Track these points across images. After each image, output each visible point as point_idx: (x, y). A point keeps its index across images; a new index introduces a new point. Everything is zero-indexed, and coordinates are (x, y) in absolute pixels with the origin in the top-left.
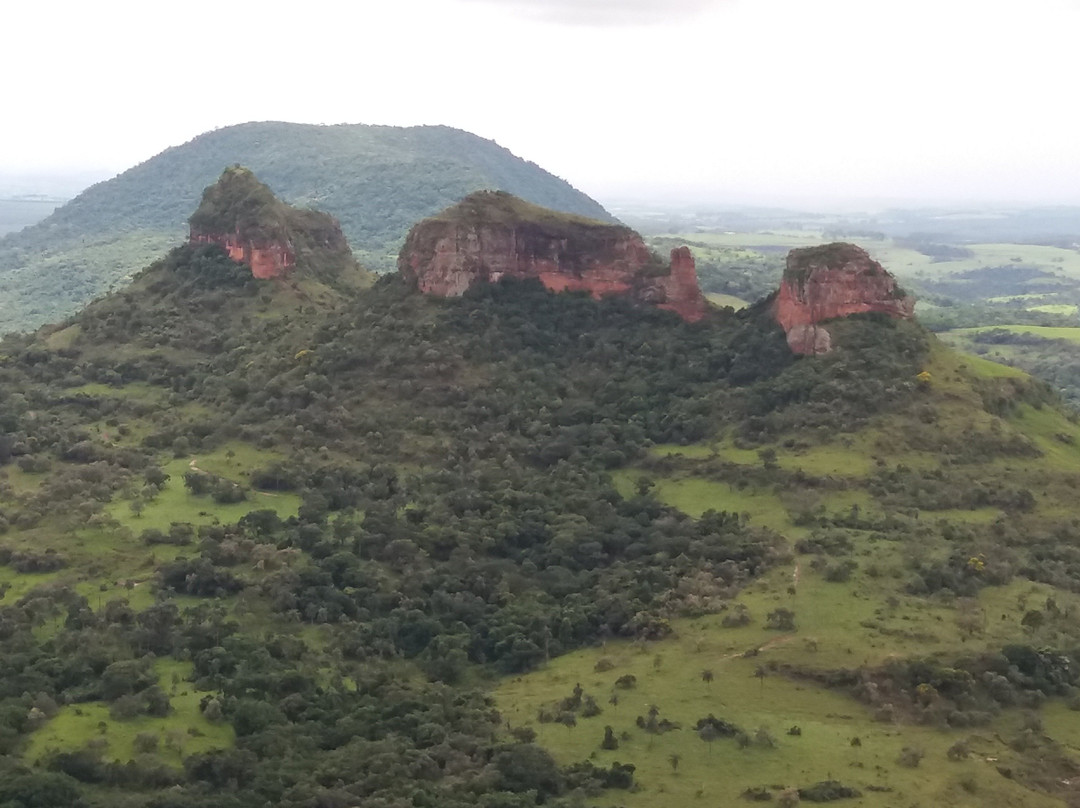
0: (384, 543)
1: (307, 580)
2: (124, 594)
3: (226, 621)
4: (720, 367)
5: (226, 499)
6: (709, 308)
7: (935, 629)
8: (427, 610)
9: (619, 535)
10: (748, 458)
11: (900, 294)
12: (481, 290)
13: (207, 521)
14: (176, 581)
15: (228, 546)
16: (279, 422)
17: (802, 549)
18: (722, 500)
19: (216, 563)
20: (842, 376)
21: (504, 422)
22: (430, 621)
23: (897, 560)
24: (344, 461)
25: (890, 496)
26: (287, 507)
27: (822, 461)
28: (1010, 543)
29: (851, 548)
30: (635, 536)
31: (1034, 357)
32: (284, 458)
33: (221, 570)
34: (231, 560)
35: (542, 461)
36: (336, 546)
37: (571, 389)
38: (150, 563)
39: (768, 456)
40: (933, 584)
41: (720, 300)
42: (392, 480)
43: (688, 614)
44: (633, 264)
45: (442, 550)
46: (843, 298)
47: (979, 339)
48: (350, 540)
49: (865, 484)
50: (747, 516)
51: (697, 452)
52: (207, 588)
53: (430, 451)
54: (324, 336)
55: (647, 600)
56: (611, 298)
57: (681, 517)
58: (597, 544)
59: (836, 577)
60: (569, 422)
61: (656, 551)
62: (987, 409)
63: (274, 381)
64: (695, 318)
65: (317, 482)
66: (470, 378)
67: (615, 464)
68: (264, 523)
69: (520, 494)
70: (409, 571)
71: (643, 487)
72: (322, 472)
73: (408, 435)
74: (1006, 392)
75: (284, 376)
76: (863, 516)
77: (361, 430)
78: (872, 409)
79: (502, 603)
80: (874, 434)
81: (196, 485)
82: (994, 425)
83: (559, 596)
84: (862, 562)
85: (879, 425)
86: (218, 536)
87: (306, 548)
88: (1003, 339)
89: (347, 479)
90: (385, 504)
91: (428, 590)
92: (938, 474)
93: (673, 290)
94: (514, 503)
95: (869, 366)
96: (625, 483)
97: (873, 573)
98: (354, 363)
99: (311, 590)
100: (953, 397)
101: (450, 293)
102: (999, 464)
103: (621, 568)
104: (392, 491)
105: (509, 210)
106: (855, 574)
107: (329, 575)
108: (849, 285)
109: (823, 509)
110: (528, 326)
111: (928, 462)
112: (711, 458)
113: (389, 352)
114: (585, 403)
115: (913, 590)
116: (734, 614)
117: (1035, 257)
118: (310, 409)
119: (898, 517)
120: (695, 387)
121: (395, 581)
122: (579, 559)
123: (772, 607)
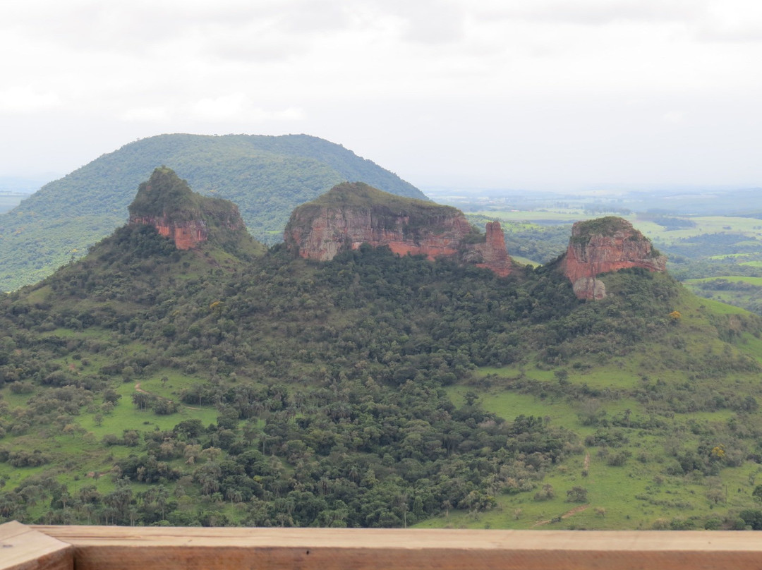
0: (281, 442)
1: (226, 471)
2: (93, 482)
3: (168, 501)
4: (522, 311)
5: (162, 412)
6: (515, 266)
7: (691, 500)
8: (316, 491)
9: (455, 435)
10: (546, 377)
11: (655, 254)
12: (347, 255)
13: (150, 429)
14: (130, 472)
15: (167, 447)
16: (199, 355)
17: (589, 443)
18: (531, 409)
19: (159, 459)
20: (615, 315)
21: (365, 353)
22: (318, 500)
23: (660, 450)
24: (249, 383)
25: (651, 403)
26: (208, 417)
27: (600, 378)
28: (741, 436)
29: (626, 441)
30: (466, 436)
31: (746, 299)
32: (205, 382)
33: (162, 464)
34: (169, 457)
35: (393, 381)
36: (246, 446)
37: (414, 327)
38: (110, 459)
39: (562, 375)
40: (687, 466)
41: (523, 261)
42: (284, 397)
43: (507, 492)
44: (458, 235)
45: (323, 448)
46: (611, 256)
47: (705, 287)
48: (256, 441)
49: (635, 394)
50: (548, 420)
51: (507, 373)
52: (153, 477)
53: (311, 375)
54: (232, 291)
55: (477, 483)
56: (441, 260)
57: (499, 421)
58: (438, 442)
59: (616, 463)
60: (413, 352)
61: (482, 446)
62: (721, 337)
63: (195, 325)
64: (504, 274)
65: (229, 399)
66: (340, 321)
67: (448, 382)
68: (192, 430)
69: (379, 406)
70: (301, 463)
71: (470, 400)
72: (232, 391)
73: (295, 364)
74: (734, 325)
75: (202, 321)
76: (633, 418)
77: (260, 360)
78: (635, 339)
79: (370, 486)
80: (639, 357)
81: (141, 403)
82: (727, 352)
83: (412, 481)
84: (635, 452)
85: (643, 351)
86: (158, 440)
87: (224, 447)
88: (722, 287)
89: (252, 397)
90: (281, 414)
91: (316, 477)
92: (687, 386)
93: (488, 254)
94: (375, 413)
95: (634, 307)
96: (456, 396)
97: (642, 460)
98: (254, 310)
99: (230, 478)
100: (695, 329)
101: (324, 258)
102: (731, 378)
103: (457, 460)
104: (285, 405)
105: (365, 196)
106: (630, 461)
107: (242, 467)
108: (619, 248)
109: (604, 414)
110: (381, 282)
111: (680, 377)
112: (519, 377)
113: (280, 301)
114: (424, 338)
115: (673, 472)
116: (543, 492)
117: (741, 226)
118: (222, 345)
119: (659, 418)
120: (506, 325)
121: (291, 471)
122: (425, 452)
123: (570, 486)
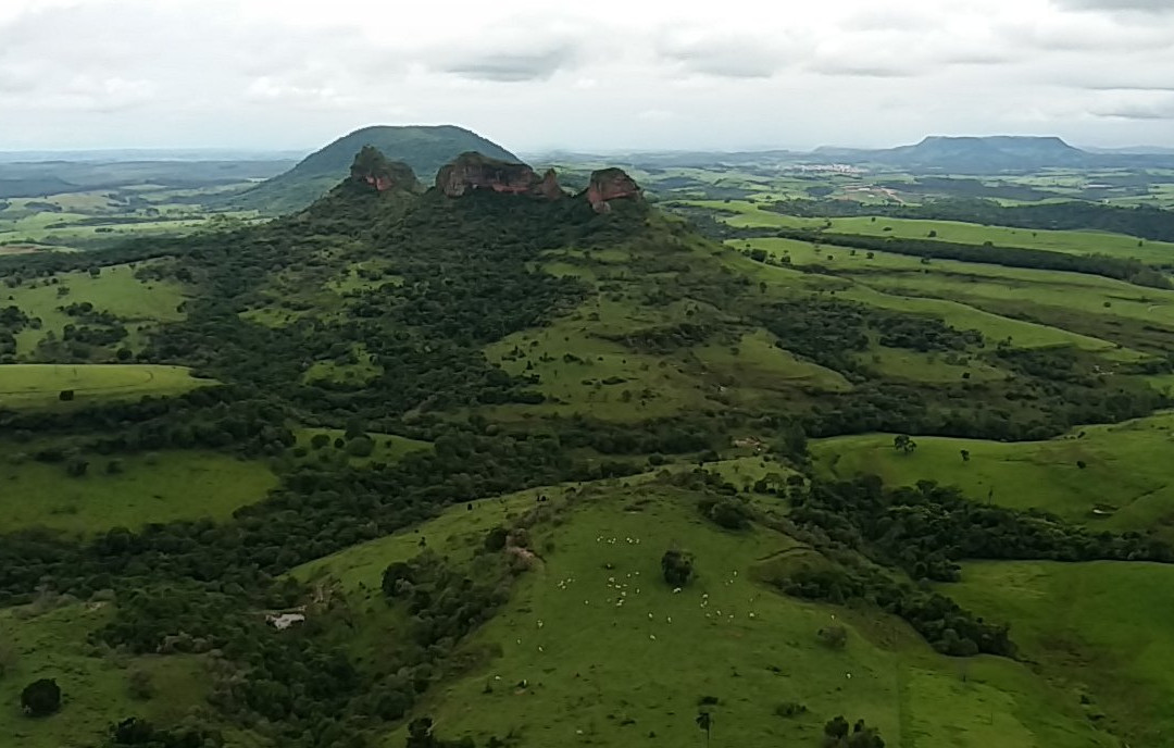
0: (437, 294)
1: (407, 310)
2: (336, 317)
3: (377, 326)
4: (567, 217)
5: (374, 279)
6: (563, 192)
7: (654, 318)
8: (456, 319)
9: (529, 288)
10: (579, 254)
11: (638, 188)
12: (469, 192)
13: (367, 288)
14: (356, 311)
15: (376, 297)
16: (392, 247)
17: (601, 289)
18: (572, 272)
19: (372, 304)
20: (616, 221)
21: (482, 244)
22: (456, 323)
23: (639, 293)
24: (418, 262)
25: (635, 268)
26: (398, 281)
27: (608, 255)
28: (682, 285)
29: (621, 288)
30: (535, 287)
31: (689, 213)
32: (395, 262)
33: (374, 306)
34: (377, 303)
35: (497, 259)
36: (418, 296)
37: (507, 231)
38: (346, 305)
39: (587, 253)
40: (652, 301)
41: (567, 190)
42: (439, 269)
43: (559, 316)
44: (529, 179)
45: (460, 296)
46: (616, 191)
47: (668, 205)
48: (424, 293)
49: (625, 264)
50: (579, 277)
51: (560, 252)
52: (368, 314)
53: (453, 257)
54: (408, 213)
55: (541, 312)
56: (520, 193)
57: (555, 278)
58: (521, 291)
59: (615, 300)
60: (507, 244)
61: (545, 292)
62: (672, 234)
63: (389, 232)
64: (557, 197)
65: (410, 271)
66: (466, 228)
67: (526, 260)
68: (390, 288)
69: (489, 273)
70: (448, 304)
71: (538, 268)
72: (411, 267)
73: (445, 251)
74: (679, 226)
75: (393, 229)
76: (625, 276)
77: (426, 250)
78: (628, 234)
79: (485, 315)
80: (629, 244)
81: (361, 273)
82: (675, 240)
83: (507, 312)
84: (626, 294)
85: (631, 241)
86: (372, 293)
87: (407, 297)
88: (678, 206)
89: (421, 269)
90: (437, 278)
91: (456, 311)
92: (653, 260)
93: (545, 188)
94: (487, 276)
95: (626, 218)
96: (530, 267)
97: (629, 298)
98: (422, 223)
99: (410, 313)
100: (658, 229)
101: (457, 193)
102: (677, 254)
103: (530, 300)
104: (439, 273)
105: (479, 159)
106: (623, 298)
107: (416, 307)
108: (619, 185)
109: (609, 274)
110: (489, 206)
111: (650, 255)
112: (566, 254)
113: (434, 218)
114: (513, 236)
115: (645, 304)
116: (576, 315)
117: (689, 173)
118: (405, 242)
119: (639, 276)
120: (559, 226)
121: (443, 308)
122: (514, 297)
123: (590, 312)
